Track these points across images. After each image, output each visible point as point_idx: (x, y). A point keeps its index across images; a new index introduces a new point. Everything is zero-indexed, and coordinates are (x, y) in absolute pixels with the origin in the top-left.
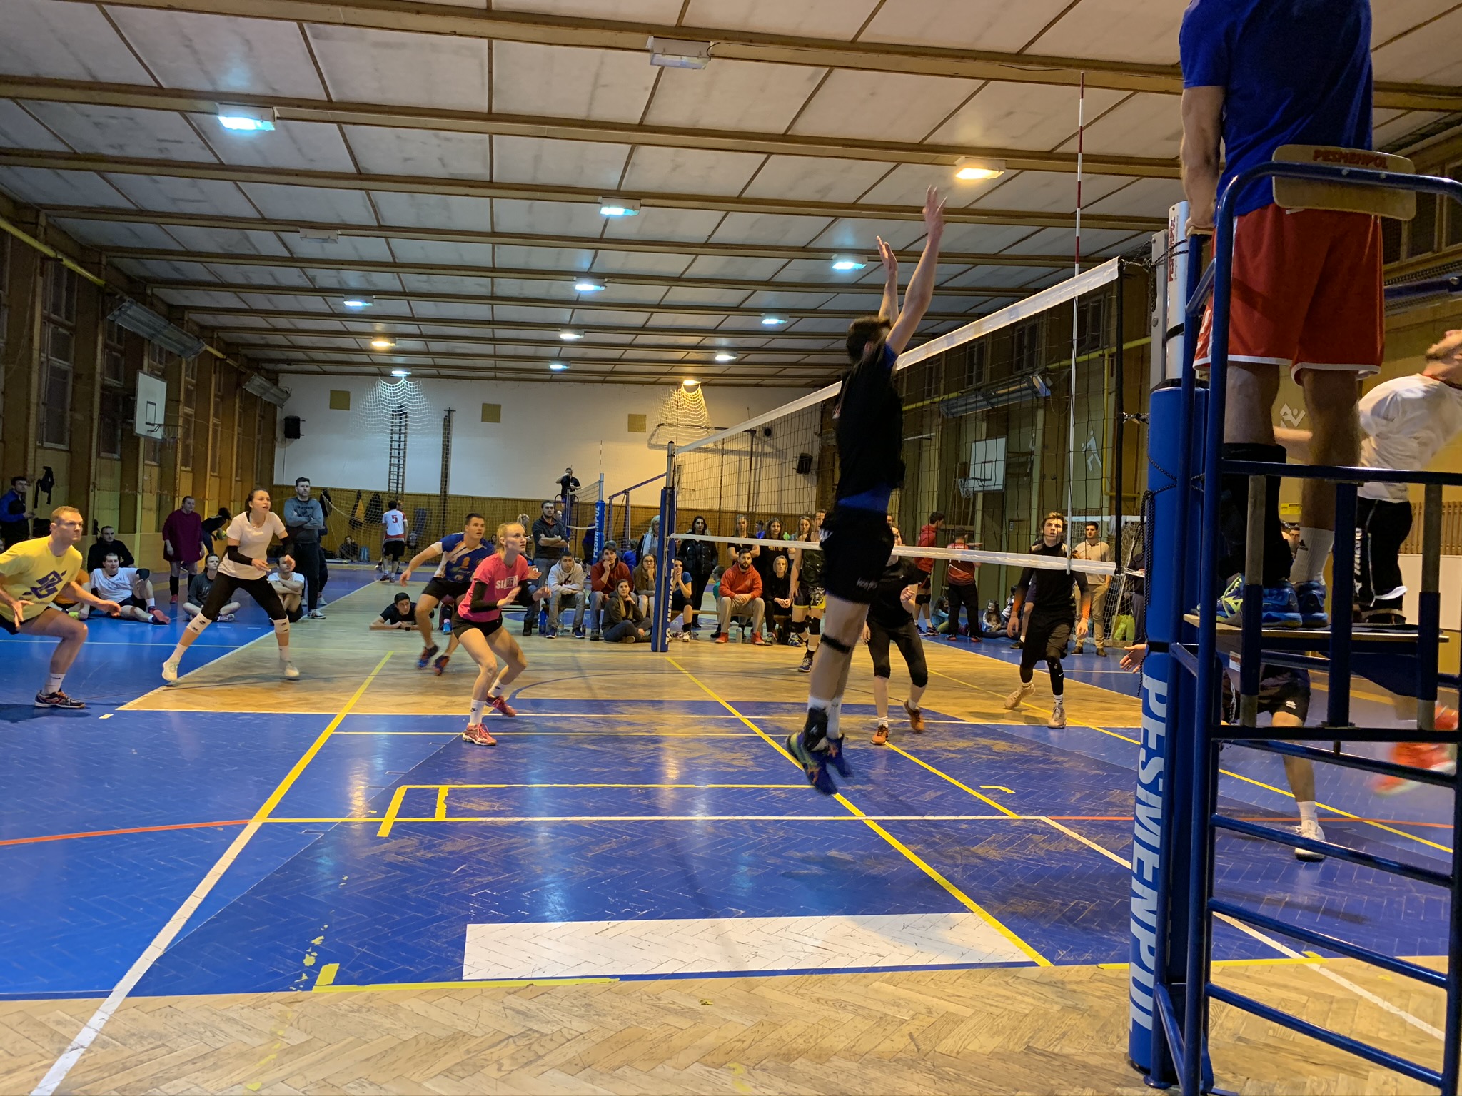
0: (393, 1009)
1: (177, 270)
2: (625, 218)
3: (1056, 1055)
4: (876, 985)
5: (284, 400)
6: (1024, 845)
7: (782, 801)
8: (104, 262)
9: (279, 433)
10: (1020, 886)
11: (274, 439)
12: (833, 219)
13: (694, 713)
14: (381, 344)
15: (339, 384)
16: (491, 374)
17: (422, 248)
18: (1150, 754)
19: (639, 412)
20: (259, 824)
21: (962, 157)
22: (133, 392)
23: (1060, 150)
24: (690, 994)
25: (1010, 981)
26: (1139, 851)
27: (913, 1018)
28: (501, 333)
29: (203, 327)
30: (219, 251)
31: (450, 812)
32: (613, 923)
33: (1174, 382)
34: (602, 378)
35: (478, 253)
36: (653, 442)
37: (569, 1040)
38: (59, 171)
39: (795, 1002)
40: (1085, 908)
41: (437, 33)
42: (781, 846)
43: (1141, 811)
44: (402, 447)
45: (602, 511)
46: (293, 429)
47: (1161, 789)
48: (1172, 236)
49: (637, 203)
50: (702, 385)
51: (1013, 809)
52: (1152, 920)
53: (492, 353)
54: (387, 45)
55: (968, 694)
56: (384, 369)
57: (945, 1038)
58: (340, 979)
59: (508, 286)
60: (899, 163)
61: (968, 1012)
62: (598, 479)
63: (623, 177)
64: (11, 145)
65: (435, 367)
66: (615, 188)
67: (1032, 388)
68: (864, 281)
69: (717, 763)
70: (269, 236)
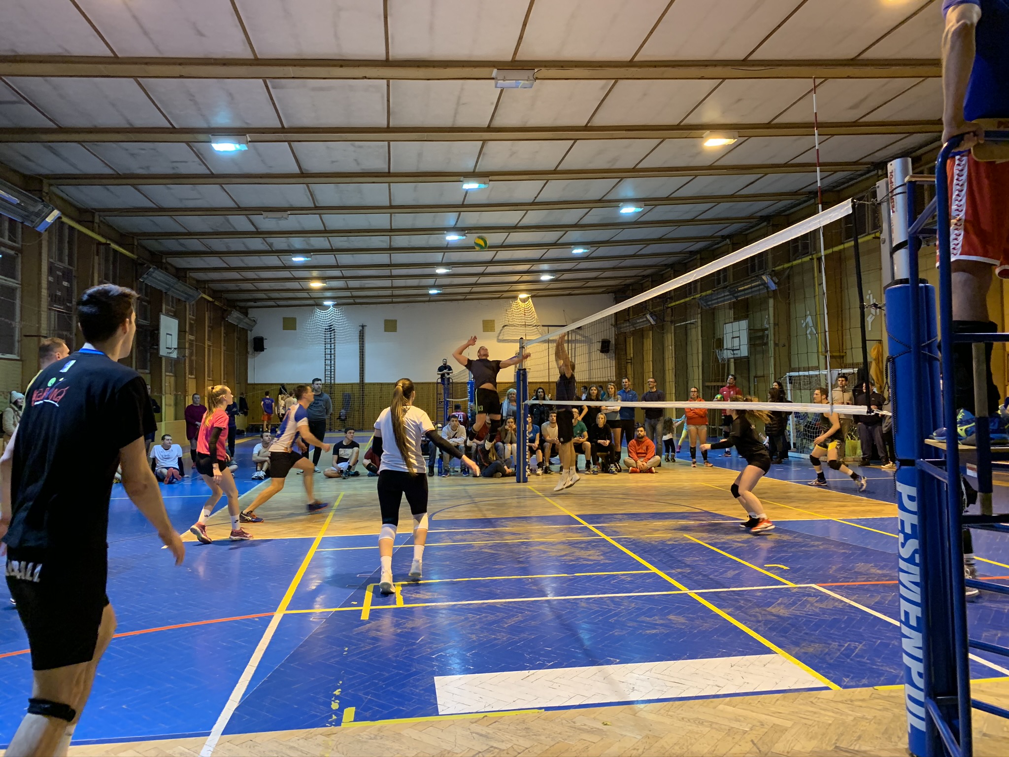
0: (397, 737)
1: (182, 245)
2: (479, 190)
3: (857, 751)
4: (721, 707)
5: (253, 326)
6: (804, 604)
7: (629, 582)
8: (136, 244)
9: (250, 349)
10: (806, 634)
11: (247, 352)
12: (619, 179)
13: (556, 525)
14: (316, 285)
15: (289, 313)
17: (344, 219)
18: (907, 537)
19: (488, 317)
20: (282, 615)
21: (708, 132)
22: (157, 328)
23: (775, 121)
24: (594, 719)
25: (814, 701)
26: (904, 606)
27: (751, 729)
28: (396, 272)
29: (198, 281)
30: (211, 231)
31: (406, 601)
32: (532, 672)
33: (901, 281)
34: (463, 297)
35: (381, 220)
36: (500, 338)
37: (519, 753)
38: (109, 187)
39: (667, 721)
40: (856, 648)
41: (354, 78)
42: (635, 614)
43: (903, 577)
44: (333, 352)
46: (259, 345)
47: (917, 561)
48: (892, 182)
49: (487, 179)
50: (532, 297)
51: (791, 581)
52: (919, 654)
53: (390, 285)
54: (321, 89)
56: (319, 301)
57: (777, 742)
58: (358, 718)
59: (401, 241)
60: (664, 139)
61: (788, 724)
63: (477, 162)
64: (78, 172)
65: (352, 297)
66: (472, 170)
67: (764, 284)
68: (639, 220)
69: (578, 559)
70: (243, 218)
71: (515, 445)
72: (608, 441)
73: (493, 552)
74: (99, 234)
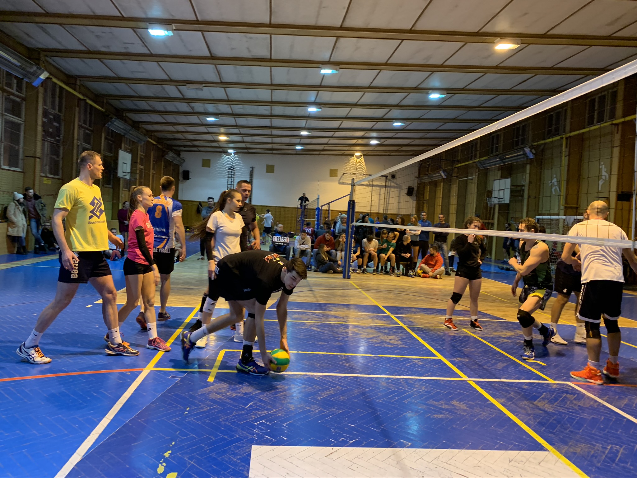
1: (136, 105)
2: (332, 75)
5: (183, 163)
7: (420, 367)
8: (105, 102)
9: (181, 178)
11: (179, 180)
12: (431, 72)
13: (367, 312)
14: (223, 138)
15: (206, 156)
16: (270, 152)
17: (240, 92)
19: (334, 167)
20: (149, 371)
21: (499, 39)
22: (116, 158)
23: (550, 33)
28: (275, 132)
29: (147, 131)
30: (152, 95)
34: (318, 153)
35: (264, 94)
36: (342, 181)
38: (83, 59)
44: (232, 184)
45: (318, 212)
46: (186, 176)
49: (338, 67)
50: (363, 155)
51: (550, 377)
53: (270, 141)
55: (503, 305)
56: (225, 149)
59: (278, 110)
60: (466, 43)
62: (317, 197)
63: (332, 54)
64: (63, 48)
65: (246, 148)
66: (328, 60)
67: (525, 154)
68: (443, 104)
69: (382, 342)
70: (173, 88)
71: (343, 253)
72: (409, 255)
73: (319, 330)
74: (80, 93)
